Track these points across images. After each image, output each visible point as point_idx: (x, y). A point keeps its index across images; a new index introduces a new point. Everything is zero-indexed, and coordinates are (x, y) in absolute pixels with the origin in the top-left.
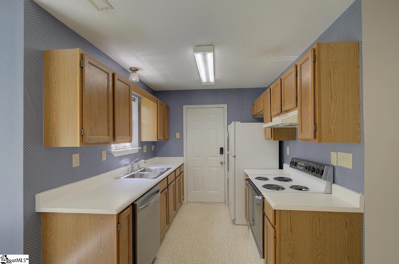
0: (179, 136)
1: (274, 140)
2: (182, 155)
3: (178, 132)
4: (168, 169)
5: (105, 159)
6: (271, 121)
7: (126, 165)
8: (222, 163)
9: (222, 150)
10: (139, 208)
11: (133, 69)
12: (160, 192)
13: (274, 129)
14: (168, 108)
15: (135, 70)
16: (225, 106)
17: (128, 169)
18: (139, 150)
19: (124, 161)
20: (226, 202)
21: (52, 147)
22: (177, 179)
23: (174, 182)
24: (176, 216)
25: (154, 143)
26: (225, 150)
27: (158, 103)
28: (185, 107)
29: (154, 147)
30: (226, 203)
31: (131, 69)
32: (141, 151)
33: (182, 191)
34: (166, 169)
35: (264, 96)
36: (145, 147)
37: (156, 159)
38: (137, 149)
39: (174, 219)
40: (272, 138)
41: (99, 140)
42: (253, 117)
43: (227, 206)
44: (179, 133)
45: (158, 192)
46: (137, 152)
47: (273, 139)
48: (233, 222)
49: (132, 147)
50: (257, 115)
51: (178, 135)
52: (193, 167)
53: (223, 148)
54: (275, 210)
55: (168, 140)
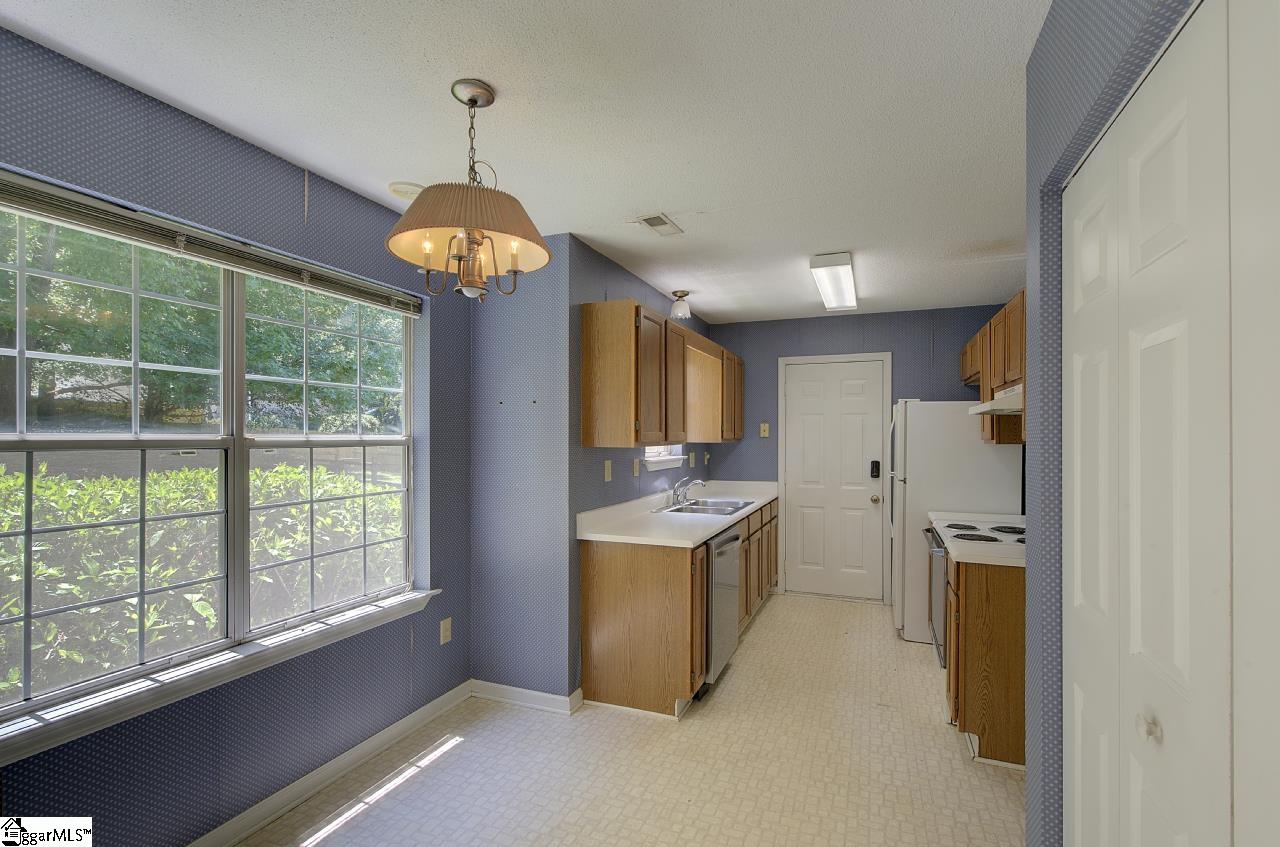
0: (767, 431)
1: (999, 442)
2: (775, 479)
3: (765, 422)
4: (747, 504)
5: (638, 476)
6: (993, 399)
7: (664, 490)
8: (875, 501)
9: (876, 468)
10: (714, 551)
11: (679, 294)
12: (740, 540)
13: (999, 416)
14: (741, 364)
15: (682, 295)
16: (887, 356)
17: (668, 498)
18: (684, 460)
19: (661, 483)
20: (885, 600)
21: (594, 447)
22: (765, 529)
23: (759, 534)
25: (708, 447)
26: (885, 468)
27: (725, 359)
28: (782, 361)
29: (708, 456)
30: (887, 601)
31: (674, 293)
32: (686, 462)
33: (773, 559)
34: (741, 503)
35: (993, 328)
36: (692, 455)
38: (679, 460)
39: (758, 618)
40: (993, 439)
41: (652, 438)
42: (963, 383)
43: (887, 608)
44: (767, 425)
45: (737, 539)
46: (679, 464)
47: (994, 441)
48: (899, 635)
49: (670, 454)
50: (973, 379)
51: (764, 430)
52: (802, 507)
53: (879, 463)
54: (958, 563)
55: (741, 439)
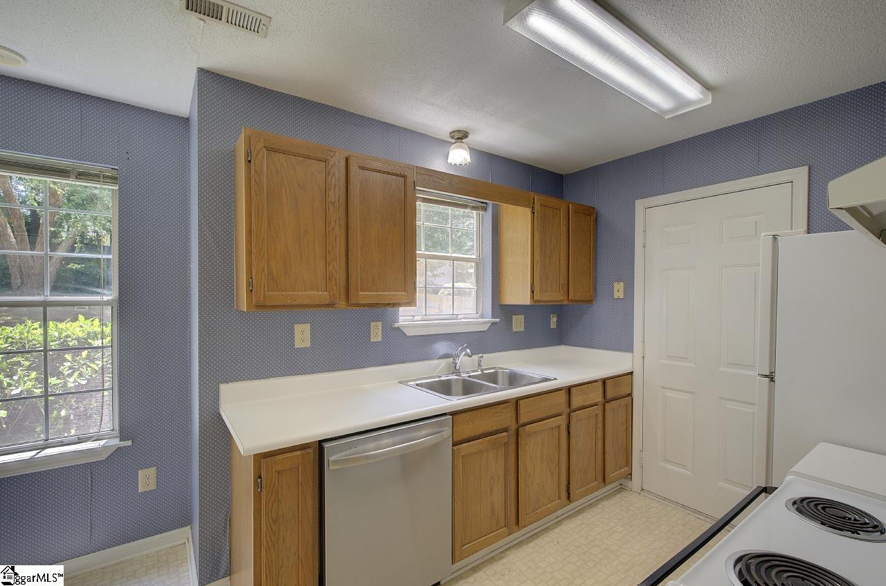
0: (621, 291)
2: (630, 349)
3: (618, 280)
5: (380, 339)
11: (457, 135)
14: (590, 215)
15: (461, 136)
16: (799, 173)
18: (493, 324)
21: (237, 311)
22: (582, 414)
24: (578, 515)
27: (537, 206)
28: (640, 204)
29: (557, 319)
31: (451, 135)
32: (502, 327)
36: (518, 319)
37: (563, 351)
38: (484, 323)
41: (295, 300)
44: (622, 284)
46: (485, 328)
51: (619, 290)
52: (663, 388)
55: (591, 301)
